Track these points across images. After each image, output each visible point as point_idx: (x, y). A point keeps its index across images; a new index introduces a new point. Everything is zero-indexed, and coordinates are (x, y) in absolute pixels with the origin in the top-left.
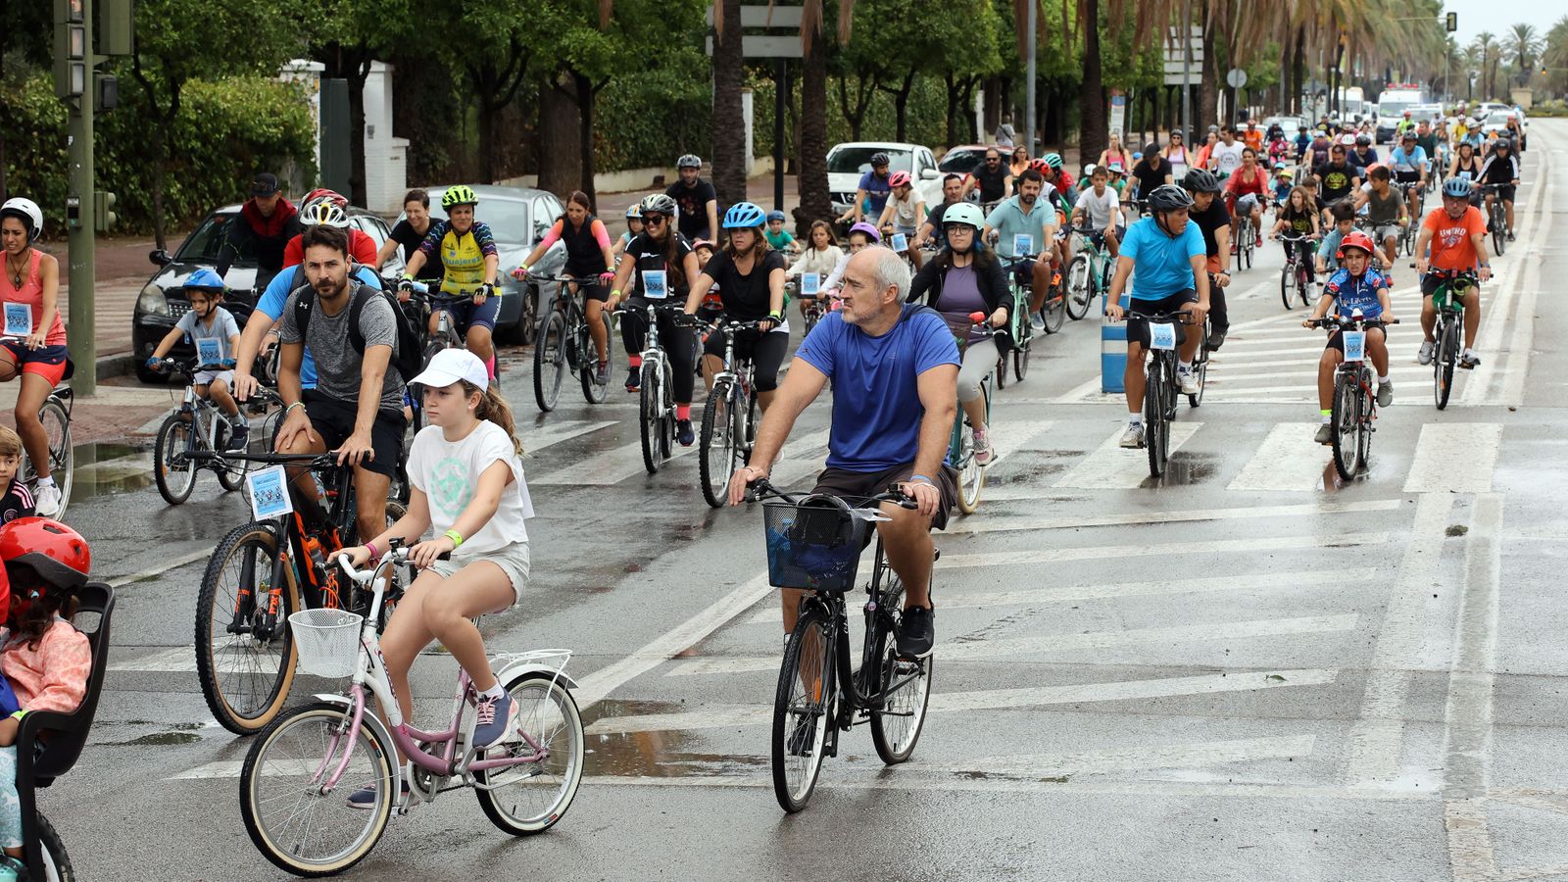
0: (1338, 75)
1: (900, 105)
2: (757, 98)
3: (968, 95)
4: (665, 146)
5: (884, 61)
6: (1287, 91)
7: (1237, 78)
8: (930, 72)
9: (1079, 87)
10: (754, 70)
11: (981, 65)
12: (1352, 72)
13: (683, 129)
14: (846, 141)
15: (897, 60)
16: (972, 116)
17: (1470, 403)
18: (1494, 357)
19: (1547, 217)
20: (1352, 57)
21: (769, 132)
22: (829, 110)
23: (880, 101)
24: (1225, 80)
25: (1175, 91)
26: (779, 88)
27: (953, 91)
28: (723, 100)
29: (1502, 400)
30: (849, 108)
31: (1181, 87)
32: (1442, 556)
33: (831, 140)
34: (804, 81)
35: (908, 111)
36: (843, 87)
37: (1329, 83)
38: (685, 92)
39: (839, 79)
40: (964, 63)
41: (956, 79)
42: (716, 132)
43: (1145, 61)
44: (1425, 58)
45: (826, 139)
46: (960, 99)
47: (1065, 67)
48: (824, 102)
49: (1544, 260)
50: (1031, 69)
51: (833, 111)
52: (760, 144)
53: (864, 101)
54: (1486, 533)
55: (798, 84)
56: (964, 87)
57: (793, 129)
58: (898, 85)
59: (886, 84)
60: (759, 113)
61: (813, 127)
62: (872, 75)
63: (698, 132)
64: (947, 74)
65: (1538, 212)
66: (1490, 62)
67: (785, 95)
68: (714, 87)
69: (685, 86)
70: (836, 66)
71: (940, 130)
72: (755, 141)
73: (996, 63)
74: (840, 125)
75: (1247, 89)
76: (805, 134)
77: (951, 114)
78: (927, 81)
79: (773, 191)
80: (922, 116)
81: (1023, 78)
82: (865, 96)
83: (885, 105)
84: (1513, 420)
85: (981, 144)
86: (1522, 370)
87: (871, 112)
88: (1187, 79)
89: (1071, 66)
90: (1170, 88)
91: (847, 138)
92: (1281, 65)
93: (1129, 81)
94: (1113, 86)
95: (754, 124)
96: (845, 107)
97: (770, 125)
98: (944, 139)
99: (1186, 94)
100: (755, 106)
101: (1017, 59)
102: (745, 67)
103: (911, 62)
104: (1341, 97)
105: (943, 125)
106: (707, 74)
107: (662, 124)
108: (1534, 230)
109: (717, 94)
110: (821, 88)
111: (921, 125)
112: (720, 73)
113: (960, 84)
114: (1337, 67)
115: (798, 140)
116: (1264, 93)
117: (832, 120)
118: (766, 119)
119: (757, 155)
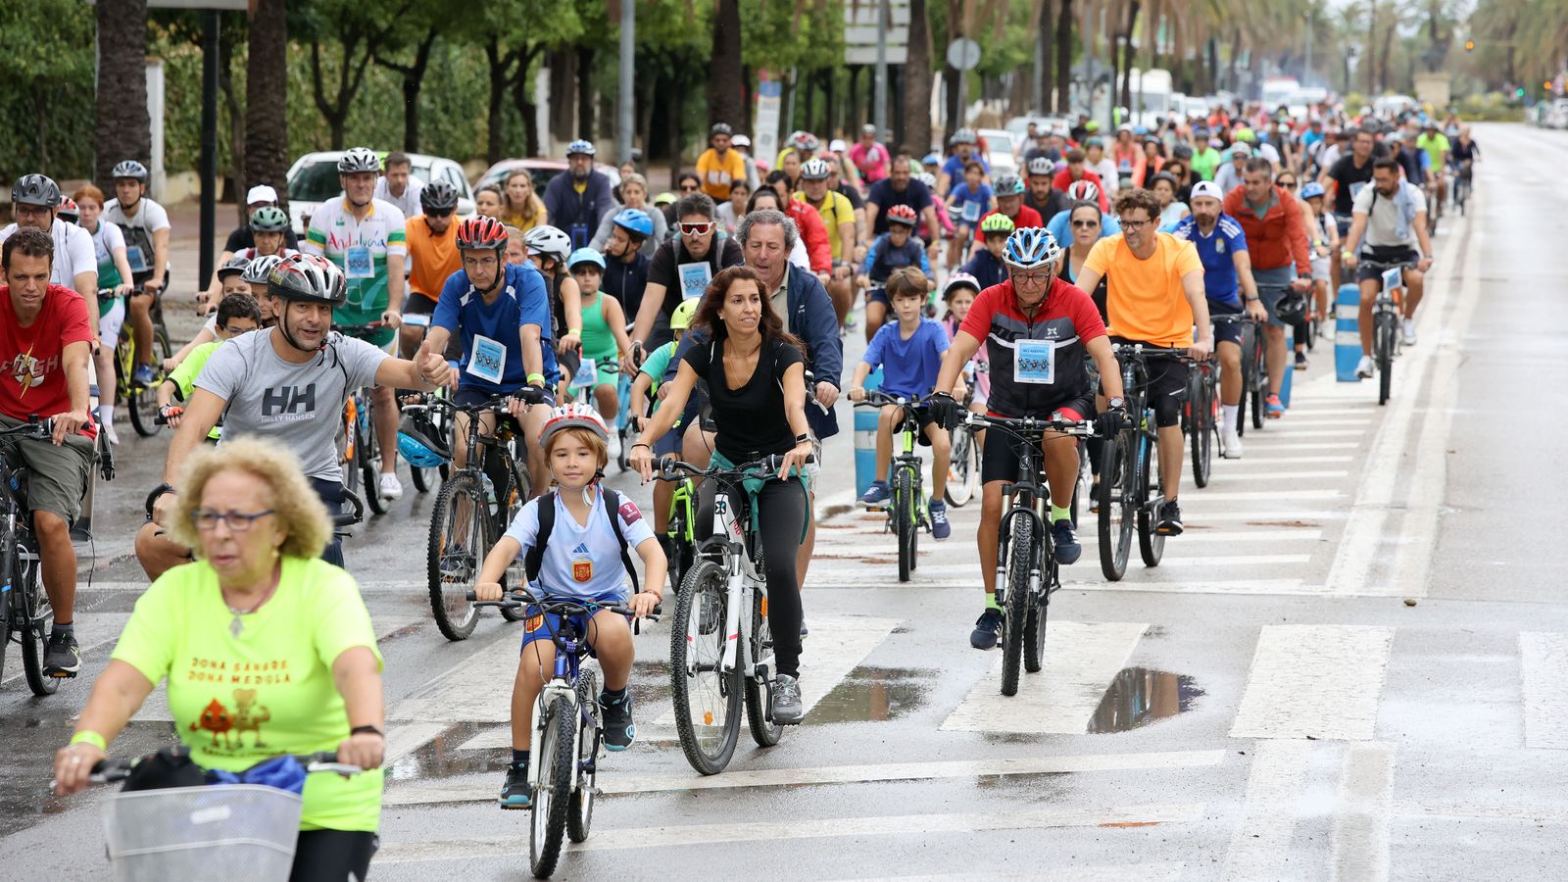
0: (1130, 51)
1: (411, 90)
2: (172, 74)
3: (521, 76)
4: (14, 152)
5: (385, 17)
6: (1046, 76)
7: (963, 54)
8: (460, 38)
9: (707, 67)
10: (166, 28)
11: (544, 27)
12: (1154, 46)
13: (45, 124)
14: (319, 149)
15: (405, 17)
16: (529, 112)
17: (1340, 592)
18: (1380, 517)
19: (1471, 286)
20: (1154, 21)
21: (190, 131)
22: (291, 97)
23: (376, 84)
24: (943, 54)
25: (863, 75)
26: (208, 60)
27: (497, 70)
28: (113, 78)
29: (1395, 587)
30: (326, 95)
31: (872, 69)
32: (1293, 843)
33: (295, 146)
34: (251, 50)
35: (424, 101)
36: (315, 59)
37: (1115, 63)
38: (49, 62)
39: (309, 47)
40: (517, 23)
41: (503, 50)
42: (102, 132)
43: (815, 24)
44: (1272, 25)
45: (285, 145)
46: (510, 83)
47: (681, 33)
48: (283, 84)
49: (1465, 359)
50: (627, 34)
51: (299, 98)
52: (176, 152)
53: (351, 82)
54: (1367, 807)
55: (240, 53)
56: (516, 63)
57: (232, 128)
58: (407, 58)
59: (385, 55)
60: (174, 101)
61: (267, 125)
62: (363, 41)
63: (71, 129)
64: (488, 41)
65: (1457, 280)
66: (1381, 30)
67: (218, 70)
68: (98, 56)
69: (48, 52)
70: (305, 25)
71: (475, 133)
72: (167, 146)
73: (568, 23)
74: (311, 122)
75: (982, 72)
76: (250, 137)
77: (495, 107)
78: (455, 51)
79: (196, 230)
80: (446, 110)
81: (613, 49)
82: (352, 74)
83: (386, 90)
84: (1410, 619)
85: (543, 158)
86: (1426, 539)
87: (362, 103)
88: (881, 54)
89: (692, 31)
90: (855, 68)
91: (322, 143)
92: (1036, 33)
93: (788, 58)
94: (763, 63)
95: (167, 119)
96: (318, 94)
97: (193, 120)
98: (483, 147)
99: (881, 79)
100: (167, 88)
101: (604, 18)
102: (151, 24)
103: (428, 21)
104: (1134, 87)
105: (482, 124)
106: (86, 33)
107: (10, 113)
108: (1450, 308)
109: (102, 68)
110: (279, 58)
111: (445, 124)
112: (110, 34)
113: (509, 58)
114: (1128, 37)
115: (241, 146)
116: (1008, 78)
117: (296, 114)
118: (186, 110)
119: (170, 170)
